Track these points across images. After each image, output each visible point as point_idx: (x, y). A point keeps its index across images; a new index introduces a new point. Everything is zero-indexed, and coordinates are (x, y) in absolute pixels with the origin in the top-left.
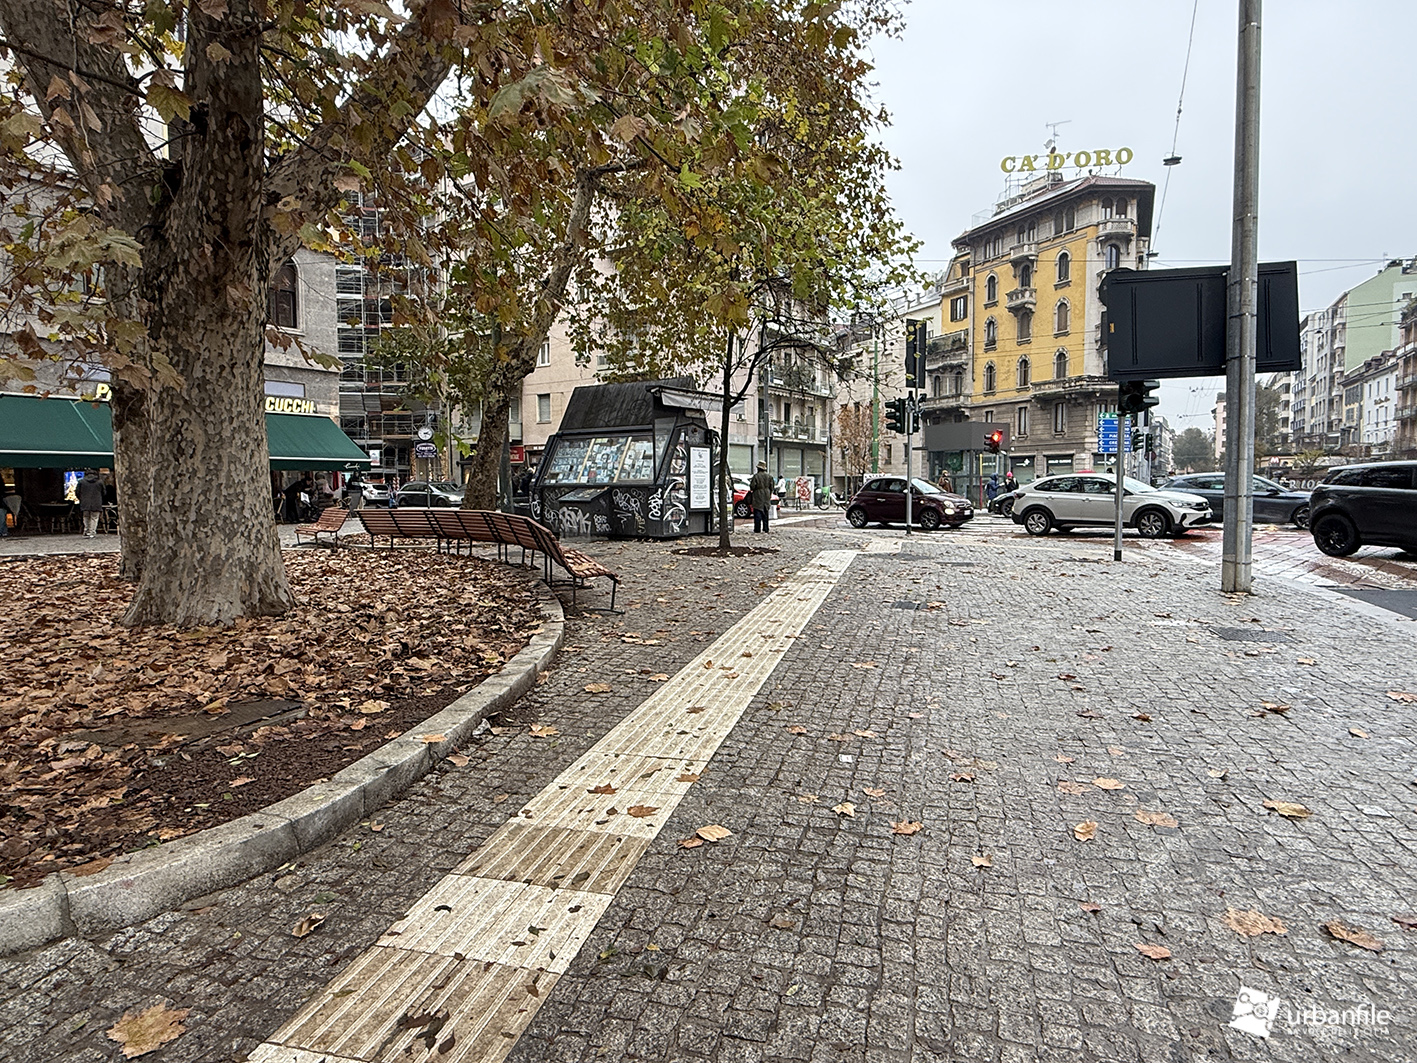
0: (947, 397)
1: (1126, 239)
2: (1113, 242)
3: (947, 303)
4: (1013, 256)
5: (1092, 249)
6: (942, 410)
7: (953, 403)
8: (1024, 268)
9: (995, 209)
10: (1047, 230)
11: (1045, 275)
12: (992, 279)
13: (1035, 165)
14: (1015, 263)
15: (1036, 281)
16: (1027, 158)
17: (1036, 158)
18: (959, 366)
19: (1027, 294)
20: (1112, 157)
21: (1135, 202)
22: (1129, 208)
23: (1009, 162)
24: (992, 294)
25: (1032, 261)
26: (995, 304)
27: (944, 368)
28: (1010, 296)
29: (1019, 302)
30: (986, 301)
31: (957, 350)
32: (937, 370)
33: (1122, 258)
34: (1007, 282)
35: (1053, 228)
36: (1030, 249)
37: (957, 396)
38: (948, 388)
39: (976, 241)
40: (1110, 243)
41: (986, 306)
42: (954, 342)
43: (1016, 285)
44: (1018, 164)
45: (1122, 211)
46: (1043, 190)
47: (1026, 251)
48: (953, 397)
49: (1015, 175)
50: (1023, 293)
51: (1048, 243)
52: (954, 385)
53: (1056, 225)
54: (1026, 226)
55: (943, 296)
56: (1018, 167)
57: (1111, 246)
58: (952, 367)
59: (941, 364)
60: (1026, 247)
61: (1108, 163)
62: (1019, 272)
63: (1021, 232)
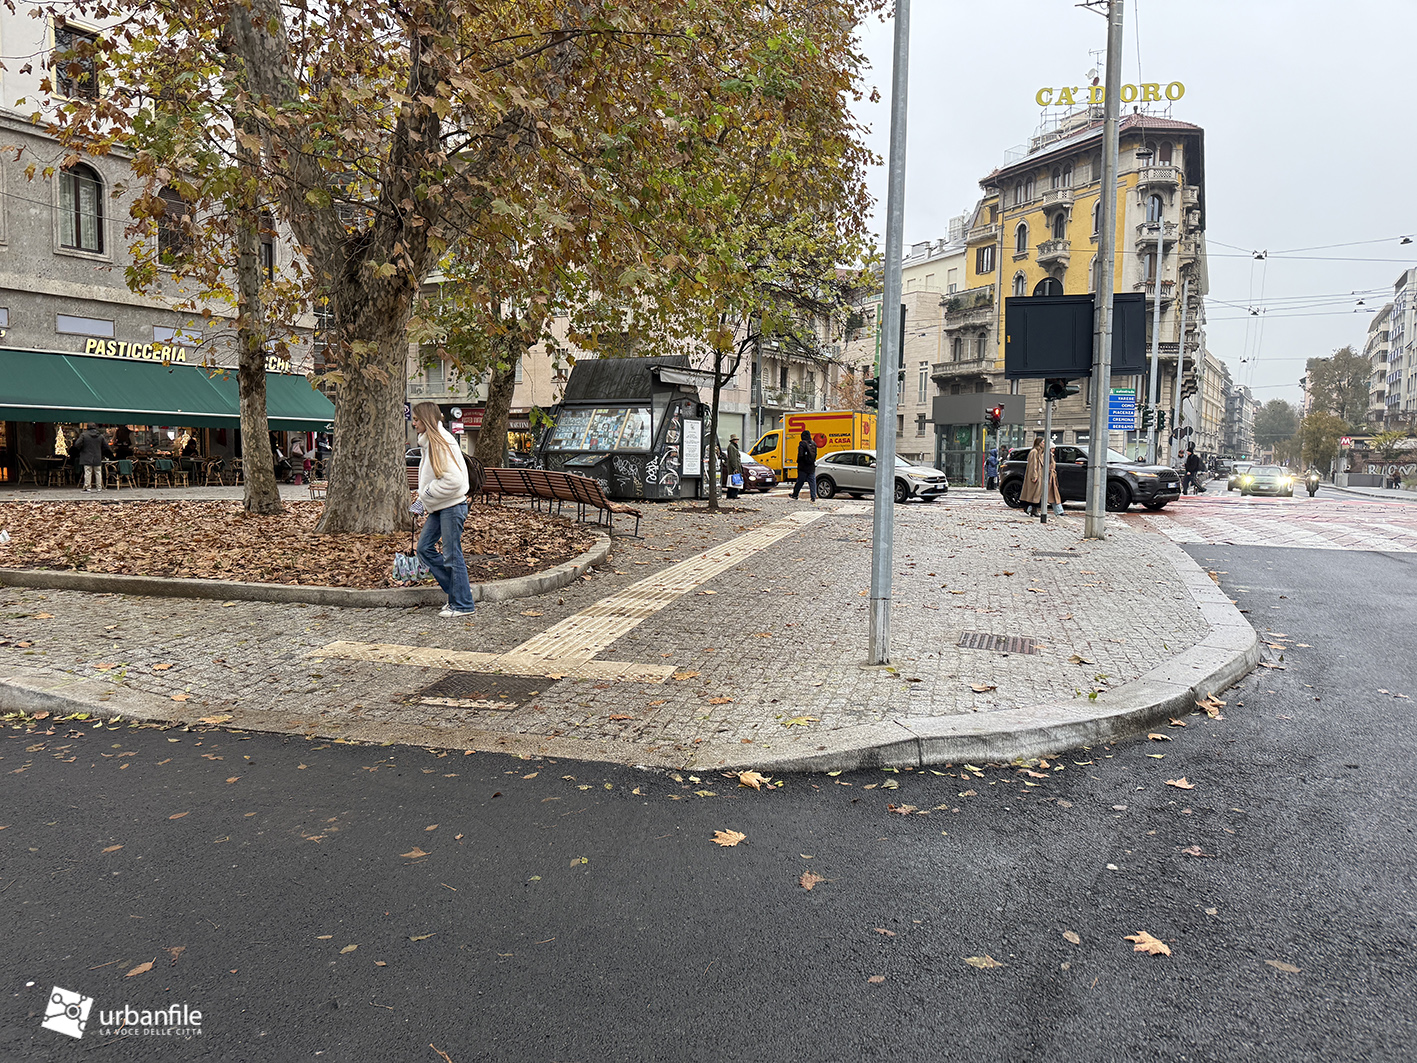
0: (967, 362)
1: (1170, 188)
2: (1156, 191)
3: (973, 252)
4: (1046, 203)
5: (1132, 198)
6: (963, 377)
7: (973, 369)
8: (1058, 216)
9: (1031, 145)
10: (1083, 175)
11: (1080, 226)
12: (1022, 228)
13: (1075, 98)
14: (1048, 211)
15: (1071, 231)
16: (1065, 90)
17: (1075, 90)
18: (983, 326)
19: (1060, 247)
20: (1162, 92)
21: (1181, 147)
22: (1174, 154)
23: (1045, 94)
24: (1021, 246)
25: (1067, 210)
26: (1024, 257)
27: (966, 328)
28: (1041, 248)
29: (1050, 255)
30: (1014, 252)
31: (981, 307)
32: (959, 330)
33: (1165, 209)
34: (1039, 231)
35: (1090, 173)
36: (1064, 196)
37: (979, 360)
38: (969, 351)
39: (1006, 182)
40: (1150, 193)
41: (1015, 259)
42: (978, 299)
43: (1048, 235)
44: (1056, 97)
45: (1166, 157)
46: (1082, 127)
47: (1060, 198)
48: (974, 362)
49: (1051, 109)
50: (1055, 244)
51: (1085, 190)
52: (976, 349)
53: (1093, 170)
54: (1062, 169)
55: (969, 244)
56: (1055, 99)
57: (1154, 196)
58: (975, 328)
59: (962, 324)
60: (1060, 193)
61: (1157, 99)
62: (1052, 221)
63: (1055, 176)
